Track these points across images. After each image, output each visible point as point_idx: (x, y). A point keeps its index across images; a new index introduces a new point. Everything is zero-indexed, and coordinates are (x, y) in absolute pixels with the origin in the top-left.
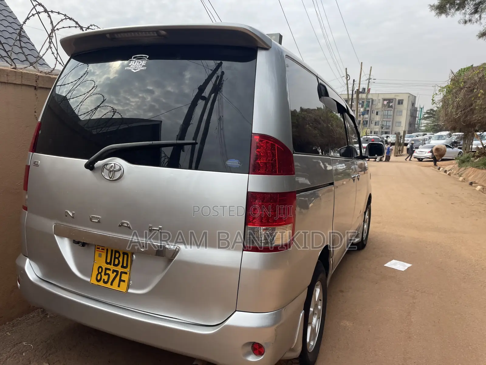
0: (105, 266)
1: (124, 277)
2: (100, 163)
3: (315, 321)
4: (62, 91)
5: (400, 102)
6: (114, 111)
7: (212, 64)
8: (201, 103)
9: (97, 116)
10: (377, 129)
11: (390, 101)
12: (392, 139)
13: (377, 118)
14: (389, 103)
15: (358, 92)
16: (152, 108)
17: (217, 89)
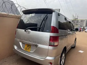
0: (27, 47)
1: (30, 49)
2: (27, 30)
3: (63, 60)
4: (22, 19)
5: (84, 21)
6: (30, 22)
7: (46, 14)
8: (44, 21)
9: (27, 23)
10: (79, 26)
11: (82, 20)
12: (82, 28)
13: (79, 24)
14: (82, 21)
15: (75, 19)
16: (36, 22)
17: (47, 19)
